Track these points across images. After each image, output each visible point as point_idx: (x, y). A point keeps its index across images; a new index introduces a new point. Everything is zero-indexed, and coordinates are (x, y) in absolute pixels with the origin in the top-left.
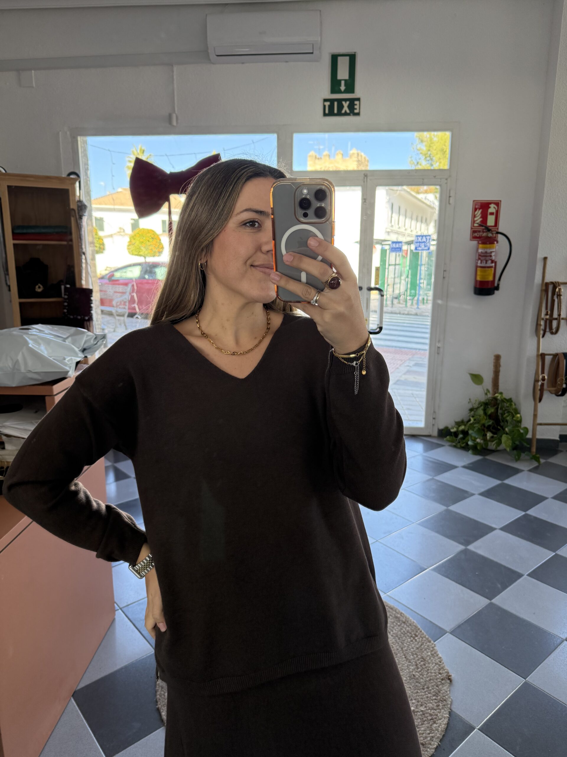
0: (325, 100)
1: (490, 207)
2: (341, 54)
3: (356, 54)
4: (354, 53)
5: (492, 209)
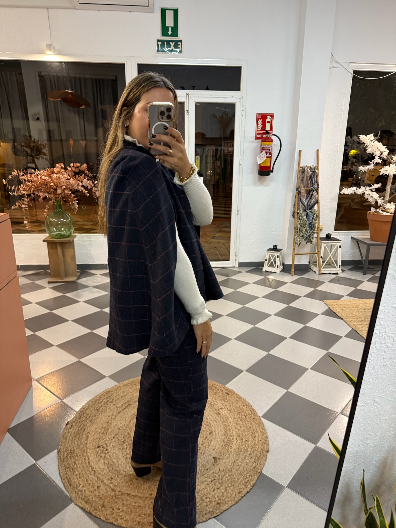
0: (158, 41)
1: (267, 118)
2: (168, 8)
3: (178, 9)
4: (176, 9)
5: (269, 119)
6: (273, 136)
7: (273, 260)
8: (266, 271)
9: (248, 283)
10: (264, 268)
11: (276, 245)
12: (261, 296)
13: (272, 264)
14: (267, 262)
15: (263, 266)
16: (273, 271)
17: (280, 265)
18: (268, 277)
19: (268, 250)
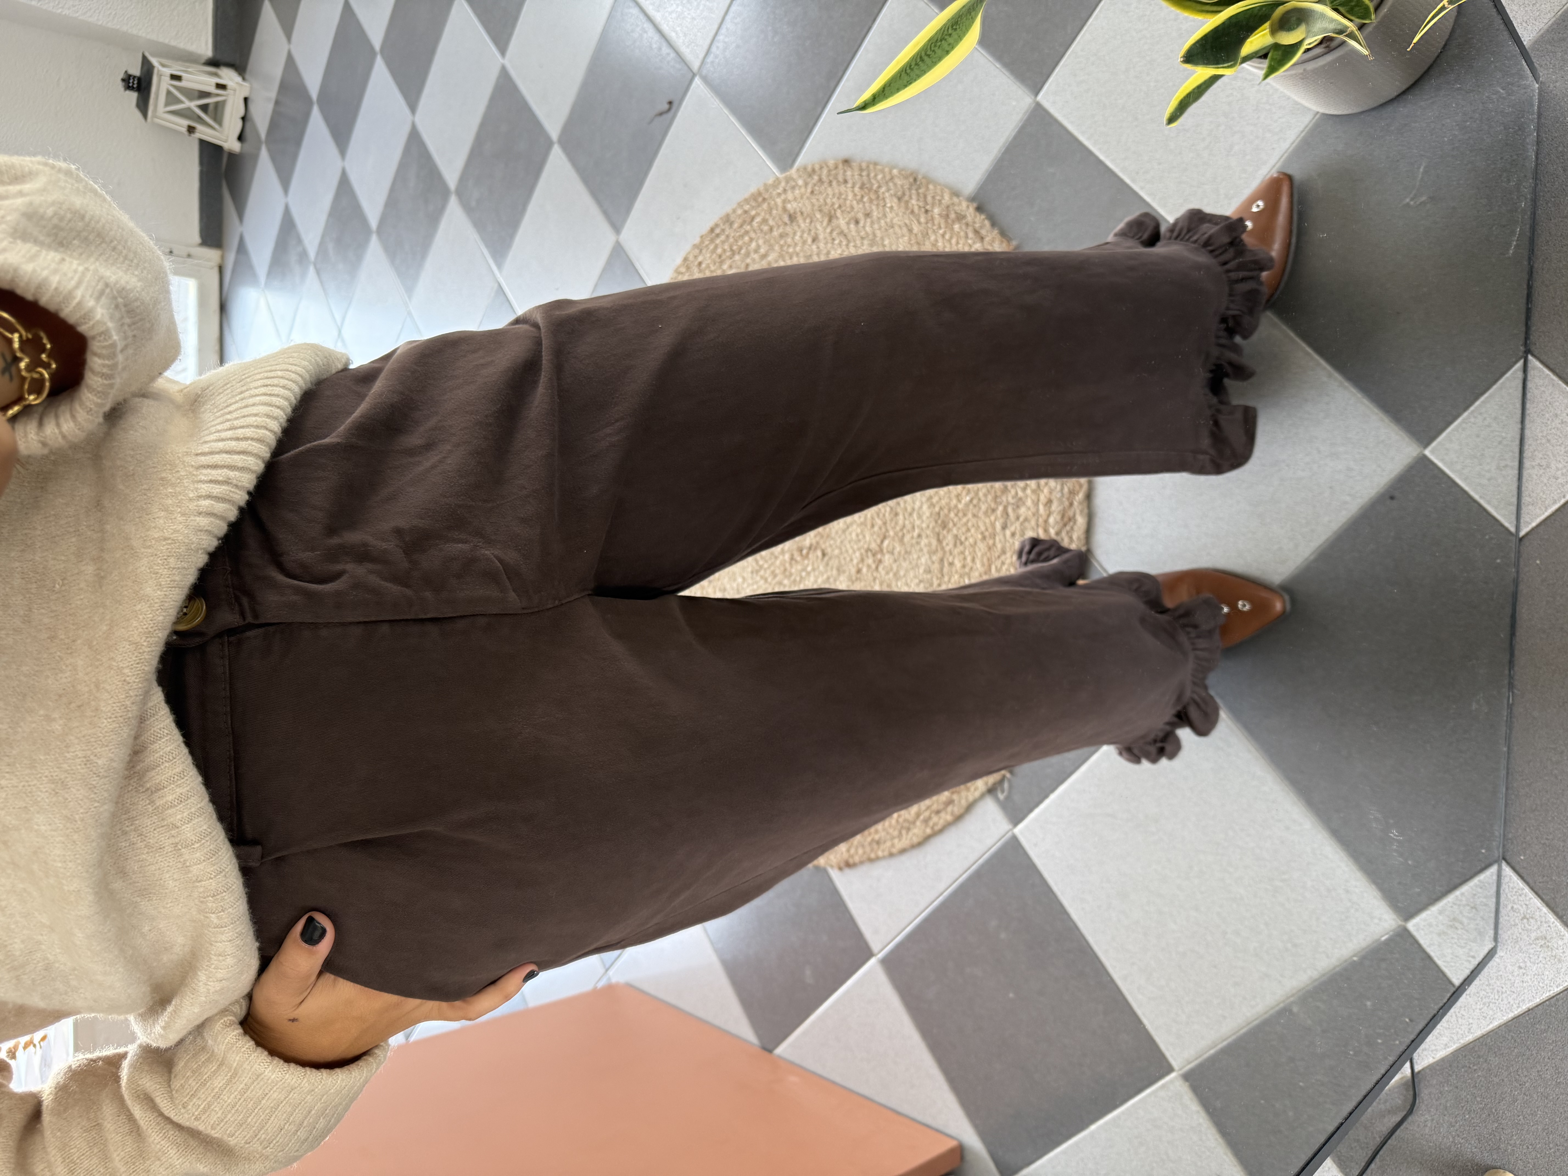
7: (191, 99)
8: (240, 138)
9: (287, 213)
10: (226, 146)
11: (122, 75)
12: (338, 164)
13: (211, 108)
14: (199, 127)
15: (218, 149)
16: (241, 112)
17: (216, 75)
18: (263, 134)
19: (145, 115)
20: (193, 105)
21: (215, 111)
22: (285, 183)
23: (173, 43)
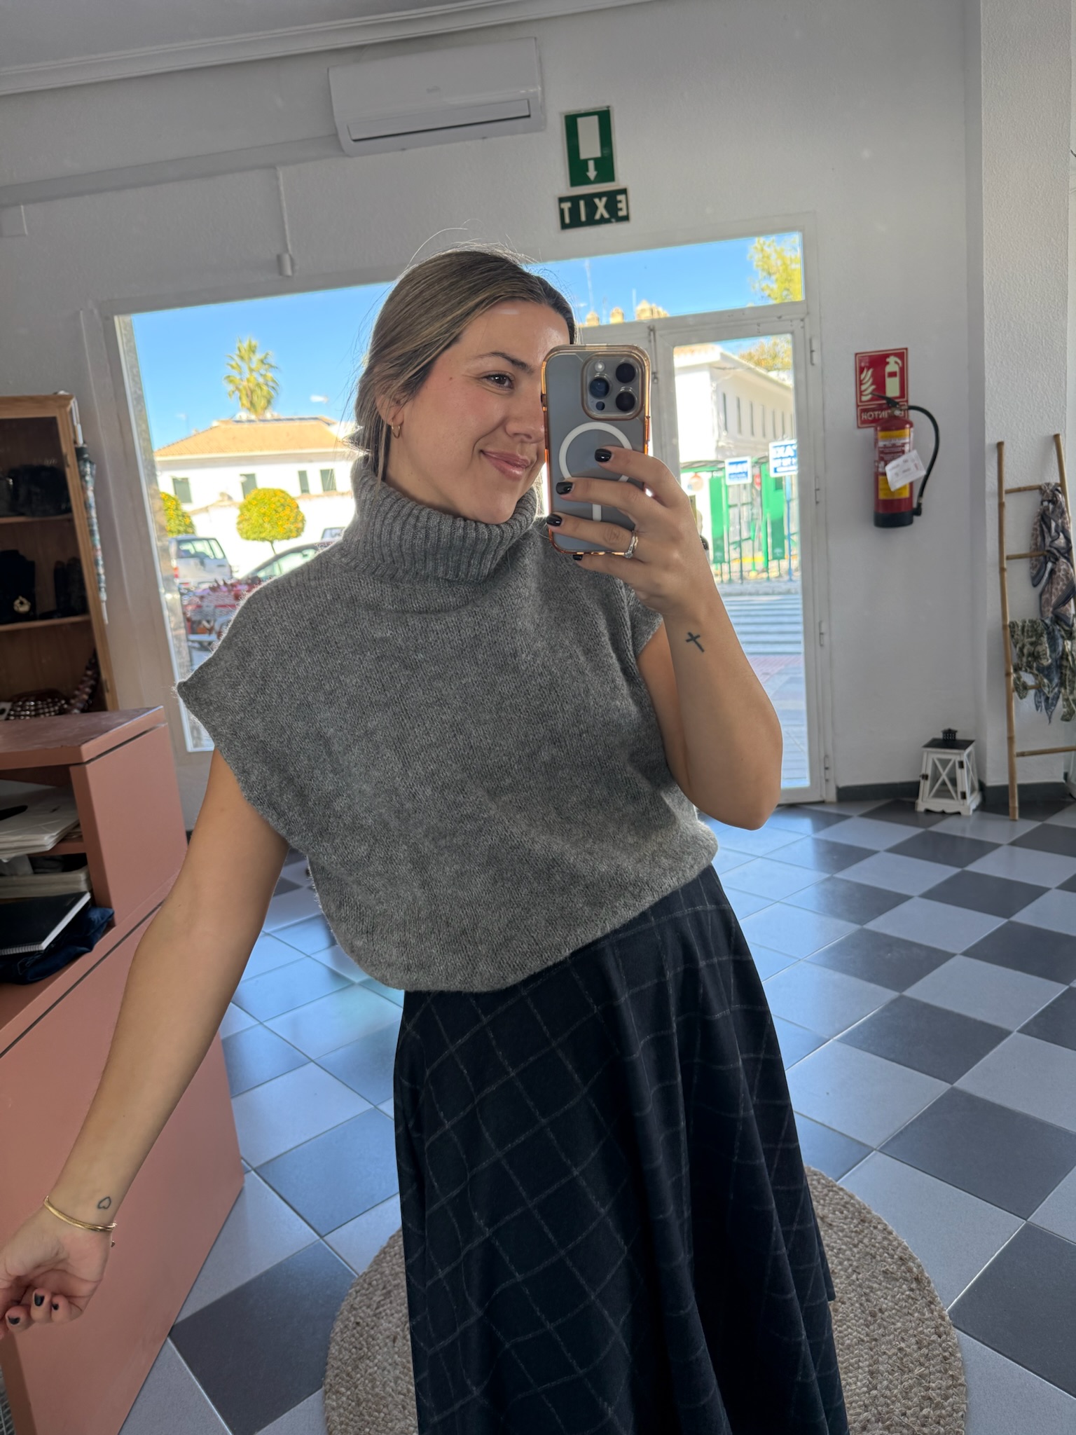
0: (562, 200)
1: (888, 363)
2: (583, 112)
3: (610, 109)
4: (606, 109)
5: (892, 365)
6: (913, 414)
7: (948, 775)
8: (928, 811)
9: (871, 853)
10: (919, 801)
11: (953, 728)
12: (915, 894)
13: (944, 788)
14: (928, 783)
15: (917, 795)
16: (948, 810)
17: (973, 791)
18: (933, 829)
19: (928, 746)
20: (944, 776)
21: (943, 793)
22: (896, 850)
23: (988, 760)
